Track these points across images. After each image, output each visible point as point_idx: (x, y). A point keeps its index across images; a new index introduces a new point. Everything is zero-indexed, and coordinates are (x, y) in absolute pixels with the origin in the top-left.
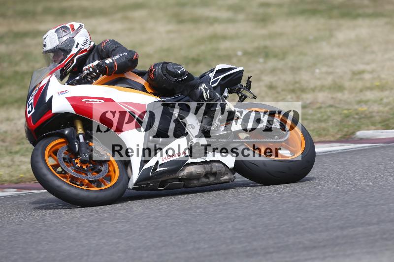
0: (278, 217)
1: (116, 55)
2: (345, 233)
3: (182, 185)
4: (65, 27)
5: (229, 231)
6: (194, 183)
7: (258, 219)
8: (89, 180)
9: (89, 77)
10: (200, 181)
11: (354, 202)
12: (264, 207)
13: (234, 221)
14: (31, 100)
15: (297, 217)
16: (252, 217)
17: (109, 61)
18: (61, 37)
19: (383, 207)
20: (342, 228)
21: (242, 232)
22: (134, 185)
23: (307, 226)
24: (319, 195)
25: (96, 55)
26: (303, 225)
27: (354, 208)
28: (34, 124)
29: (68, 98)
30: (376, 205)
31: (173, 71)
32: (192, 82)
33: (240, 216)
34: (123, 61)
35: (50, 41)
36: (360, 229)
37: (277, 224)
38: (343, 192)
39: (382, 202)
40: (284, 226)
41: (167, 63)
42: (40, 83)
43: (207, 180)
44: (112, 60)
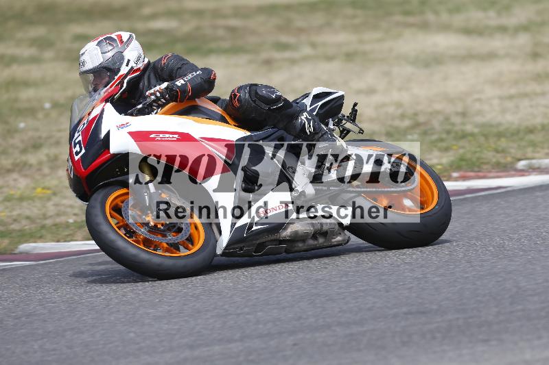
0: (103, 332)
1: (185, 75)
2: (197, 353)
3: (283, 250)
4: (111, 39)
5: (35, 352)
6: (298, 247)
7: (76, 336)
8: (167, 244)
9: (154, 104)
10: (307, 244)
11: (207, 311)
12: (85, 318)
13: (42, 339)
14: (78, 137)
15: (129, 332)
16: (69, 333)
17: (180, 83)
18: (106, 52)
19: (248, 316)
20: (191, 347)
21: (54, 354)
22: (224, 250)
23: (143, 345)
24: (160, 301)
25: (152, 76)
26: (138, 344)
27: (208, 318)
28: (85, 169)
29: (131, 133)
30: (239, 314)
31: (266, 95)
32: (289, 110)
33: (50, 332)
34: (198, 82)
35: (91, 58)
36: (217, 348)
37: (102, 342)
38: (192, 296)
39: (246, 310)
40: (110, 345)
41: (256, 85)
42: (89, 114)
43: (316, 242)
44: (185, 81)
